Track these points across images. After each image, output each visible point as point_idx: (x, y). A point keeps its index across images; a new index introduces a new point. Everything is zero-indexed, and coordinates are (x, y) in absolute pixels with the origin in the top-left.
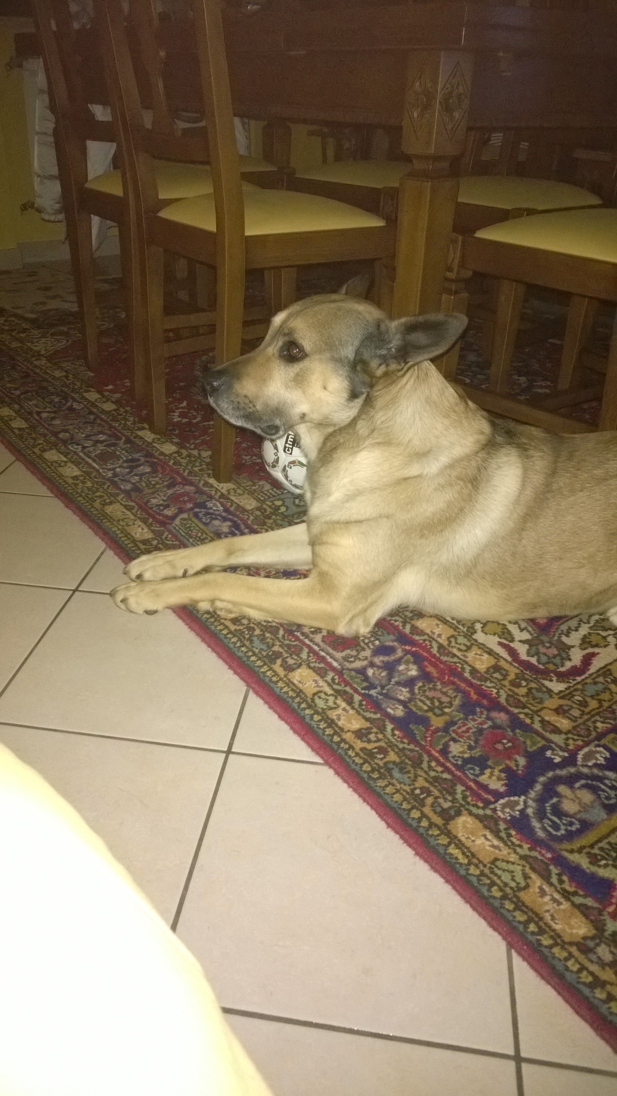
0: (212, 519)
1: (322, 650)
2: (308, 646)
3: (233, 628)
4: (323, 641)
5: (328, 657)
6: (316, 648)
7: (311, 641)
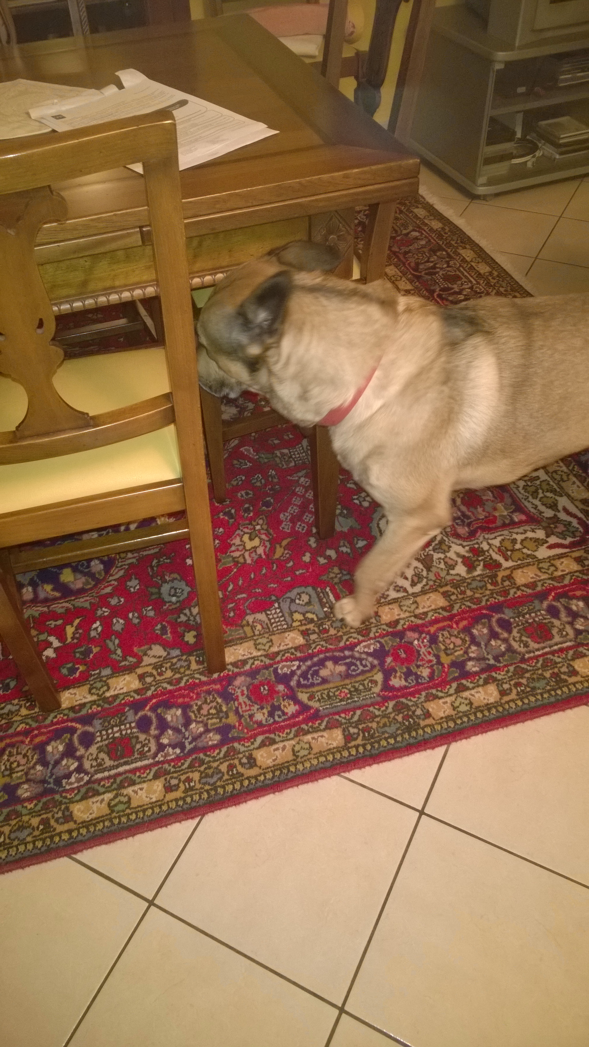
0: (316, 673)
1: (550, 647)
2: (546, 654)
3: (513, 696)
4: (539, 643)
5: (559, 646)
6: (547, 650)
7: (538, 650)
